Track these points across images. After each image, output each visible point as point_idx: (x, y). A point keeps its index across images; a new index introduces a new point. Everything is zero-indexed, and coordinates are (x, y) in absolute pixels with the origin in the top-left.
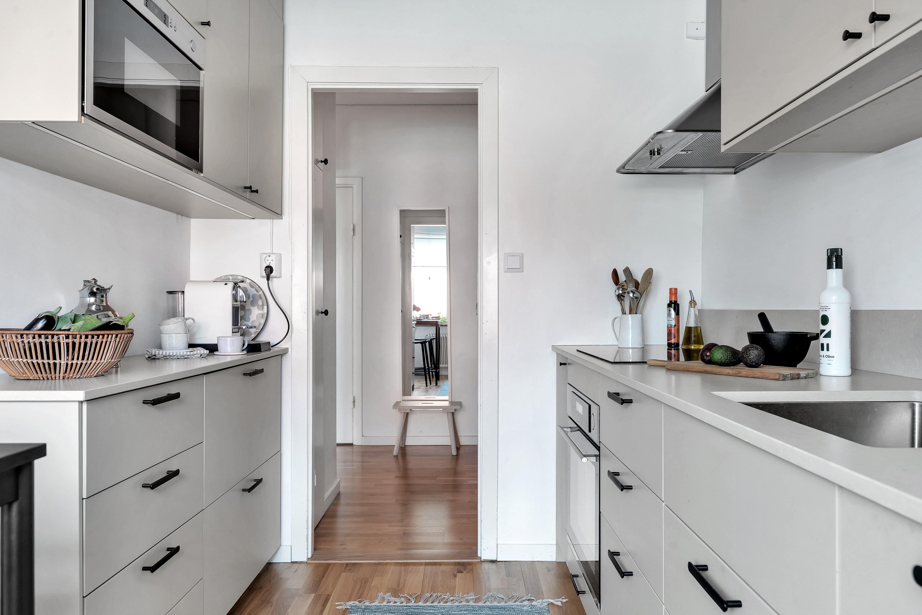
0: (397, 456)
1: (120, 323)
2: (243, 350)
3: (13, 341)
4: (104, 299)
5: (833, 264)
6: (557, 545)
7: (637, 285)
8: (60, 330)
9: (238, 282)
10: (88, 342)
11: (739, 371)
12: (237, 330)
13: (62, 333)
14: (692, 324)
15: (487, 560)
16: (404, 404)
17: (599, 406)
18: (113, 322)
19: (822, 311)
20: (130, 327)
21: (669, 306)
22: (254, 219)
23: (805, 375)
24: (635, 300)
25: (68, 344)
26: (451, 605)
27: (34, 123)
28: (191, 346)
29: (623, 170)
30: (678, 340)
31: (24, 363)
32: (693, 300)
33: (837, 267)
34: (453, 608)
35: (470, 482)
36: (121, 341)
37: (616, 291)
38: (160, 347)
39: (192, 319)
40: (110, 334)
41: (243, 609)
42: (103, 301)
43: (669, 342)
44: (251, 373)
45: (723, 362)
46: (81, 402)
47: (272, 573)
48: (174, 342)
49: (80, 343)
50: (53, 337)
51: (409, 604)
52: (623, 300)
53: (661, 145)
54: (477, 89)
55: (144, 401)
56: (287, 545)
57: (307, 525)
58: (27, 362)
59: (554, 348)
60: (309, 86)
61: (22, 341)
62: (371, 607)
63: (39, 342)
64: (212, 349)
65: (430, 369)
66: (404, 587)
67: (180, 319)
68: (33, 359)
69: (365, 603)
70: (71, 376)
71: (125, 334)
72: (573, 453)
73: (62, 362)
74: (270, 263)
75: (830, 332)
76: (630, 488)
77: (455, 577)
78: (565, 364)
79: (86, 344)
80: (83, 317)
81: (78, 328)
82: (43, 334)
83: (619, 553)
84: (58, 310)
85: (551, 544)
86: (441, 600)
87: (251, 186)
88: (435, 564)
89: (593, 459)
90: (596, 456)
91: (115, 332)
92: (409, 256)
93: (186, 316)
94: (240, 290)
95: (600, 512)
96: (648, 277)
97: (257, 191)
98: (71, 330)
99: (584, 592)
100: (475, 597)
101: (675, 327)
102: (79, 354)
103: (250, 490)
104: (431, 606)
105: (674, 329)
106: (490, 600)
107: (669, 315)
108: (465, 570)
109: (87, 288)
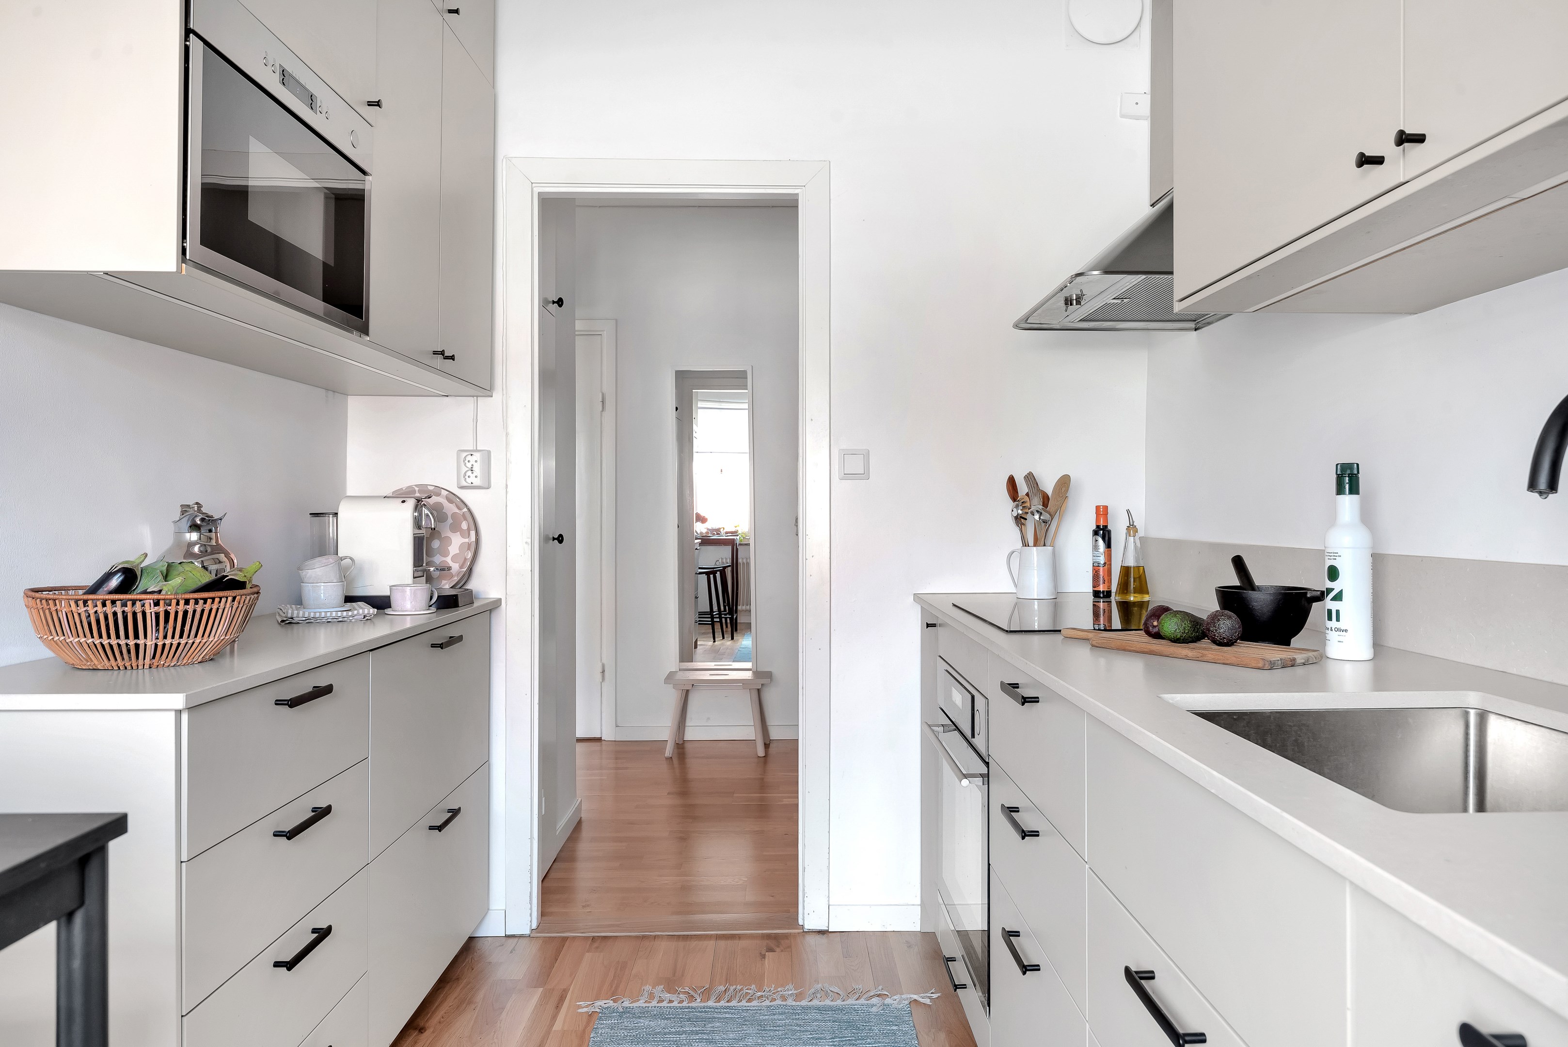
0: (671, 758)
1: (240, 577)
2: (431, 606)
3: (72, 611)
4: (213, 535)
5: (1345, 487)
6: (923, 905)
7: (1046, 500)
8: (145, 592)
9: (423, 499)
10: (189, 611)
11: (1202, 654)
12: (420, 574)
13: (148, 597)
14: (1131, 562)
15: (812, 930)
16: (682, 676)
17: (987, 699)
18: (228, 576)
19: (1329, 559)
20: (254, 582)
21: (1096, 533)
22: (448, 396)
23: (1303, 661)
24: (1043, 524)
25: (157, 615)
26: (758, 1004)
27: (107, 274)
28: (349, 599)
29: (1026, 324)
30: (1109, 586)
31: (88, 645)
32: (1132, 525)
33: (1351, 492)
34: (761, 1010)
35: (786, 801)
36: (241, 606)
37: (1013, 511)
38: (299, 601)
39: (351, 559)
40: (224, 597)
41: (429, 1015)
42: (211, 539)
43: (1096, 589)
44: (442, 643)
45: (1178, 636)
46: (179, 712)
47: (475, 954)
48: (322, 595)
49: (177, 613)
50: (134, 604)
51: (693, 1004)
52: (1024, 524)
53: (1081, 291)
54: (797, 194)
55: (276, 701)
56: (497, 908)
57: (531, 877)
58: (93, 642)
59: (917, 598)
60: (534, 189)
61: (85, 611)
62: (633, 1008)
63: (113, 612)
64: (381, 604)
65: (723, 614)
66: (683, 975)
67: (331, 559)
68: (102, 638)
69: (623, 1002)
70: (162, 663)
71: (249, 595)
72: (947, 770)
73: (149, 643)
74: (472, 465)
75: (1341, 592)
76: (1035, 834)
77: (764, 959)
78: (934, 625)
79: (186, 613)
80: (180, 568)
81: (173, 588)
82: (118, 600)
83: (1019, 932)
84: (142, 559)
85: (913, 905)
86: (742, 997)
87: (443, 351)
88: (732, 937)
89: (979, 781)
90: (982, 775)
91: (230, 593)
92: (689, 438)
93: (340, 554)
94: (425, 510)
95: (989, 865)
96: (1063, 489)
97: (452, 358)
98: (163, 592)
99: (964, 986)
100: (796, 992)
101: (1105, 566)
102: (175, 629)
103: (440, 828)
104: (726, 1008)
105: (1103, 569)
106: (819, 996)
107: (1095, 547)
108: (778, 947)
109: (185, 519)
